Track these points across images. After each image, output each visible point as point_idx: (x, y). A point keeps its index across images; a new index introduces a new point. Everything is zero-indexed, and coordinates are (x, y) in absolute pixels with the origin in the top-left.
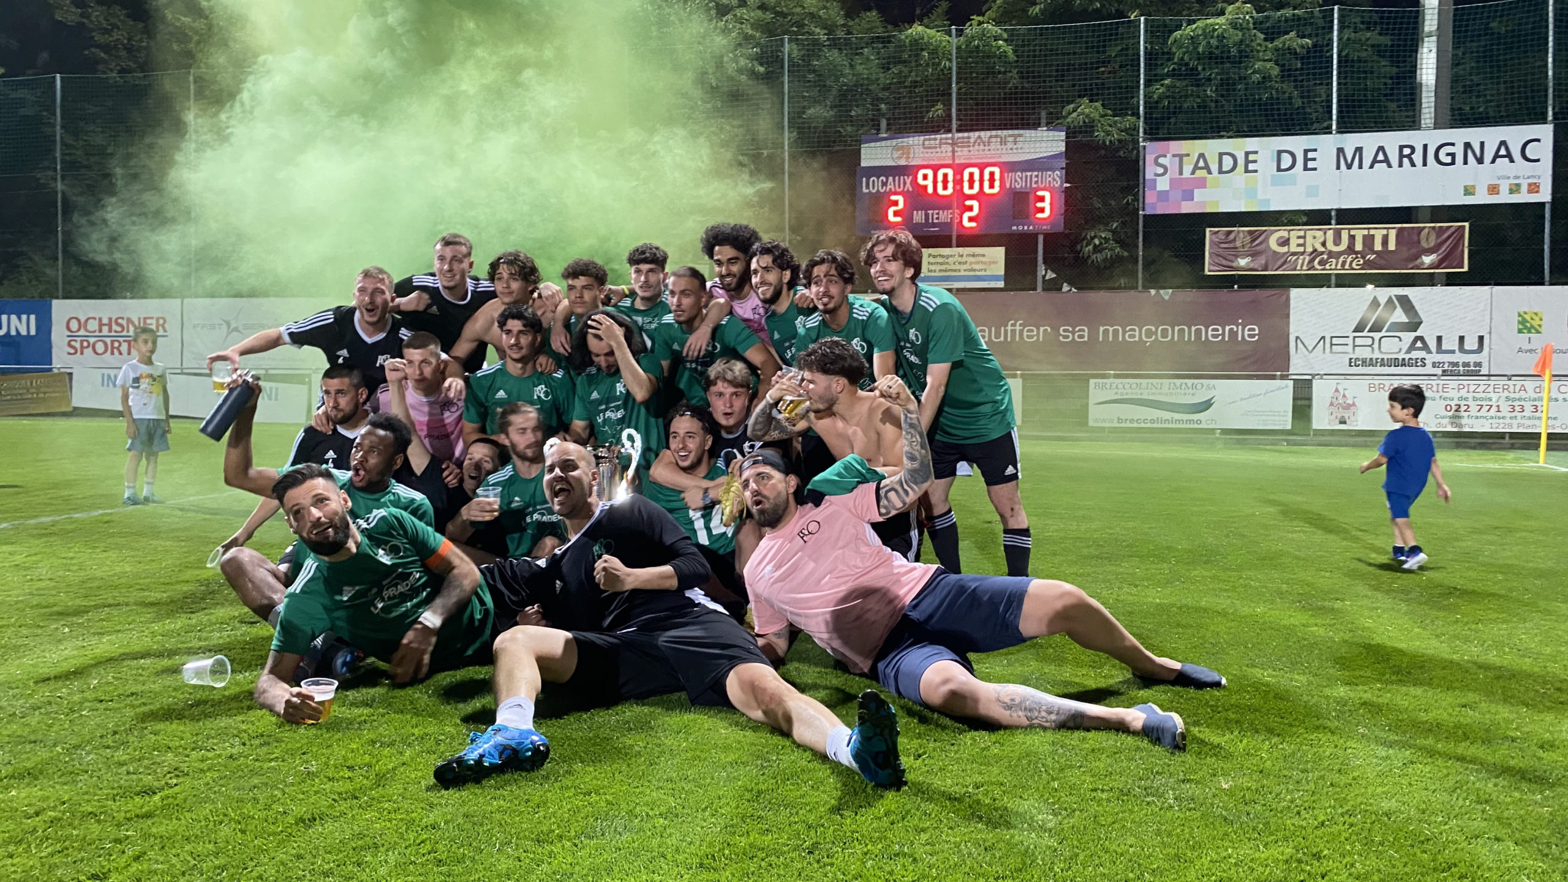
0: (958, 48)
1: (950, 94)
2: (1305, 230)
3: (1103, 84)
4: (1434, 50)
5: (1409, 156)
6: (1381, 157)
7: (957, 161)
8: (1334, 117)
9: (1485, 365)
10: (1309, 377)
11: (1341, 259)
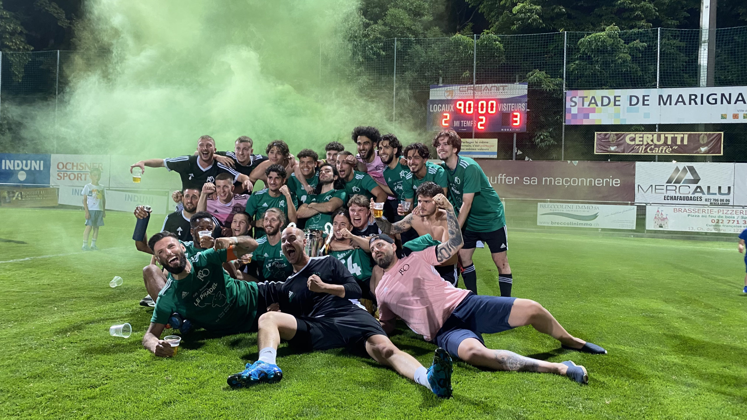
0: (477, 45)
1: (473, 66)
2: (643, 134)
3: (546, 63)
4: (707, 49)
5: (694, 100)
6: (681, 99)
7: (476, 98)
8: (658, 80)
9: (731, 201)
10: (645, 205)
11: (661, 148)
